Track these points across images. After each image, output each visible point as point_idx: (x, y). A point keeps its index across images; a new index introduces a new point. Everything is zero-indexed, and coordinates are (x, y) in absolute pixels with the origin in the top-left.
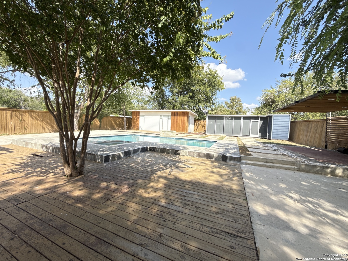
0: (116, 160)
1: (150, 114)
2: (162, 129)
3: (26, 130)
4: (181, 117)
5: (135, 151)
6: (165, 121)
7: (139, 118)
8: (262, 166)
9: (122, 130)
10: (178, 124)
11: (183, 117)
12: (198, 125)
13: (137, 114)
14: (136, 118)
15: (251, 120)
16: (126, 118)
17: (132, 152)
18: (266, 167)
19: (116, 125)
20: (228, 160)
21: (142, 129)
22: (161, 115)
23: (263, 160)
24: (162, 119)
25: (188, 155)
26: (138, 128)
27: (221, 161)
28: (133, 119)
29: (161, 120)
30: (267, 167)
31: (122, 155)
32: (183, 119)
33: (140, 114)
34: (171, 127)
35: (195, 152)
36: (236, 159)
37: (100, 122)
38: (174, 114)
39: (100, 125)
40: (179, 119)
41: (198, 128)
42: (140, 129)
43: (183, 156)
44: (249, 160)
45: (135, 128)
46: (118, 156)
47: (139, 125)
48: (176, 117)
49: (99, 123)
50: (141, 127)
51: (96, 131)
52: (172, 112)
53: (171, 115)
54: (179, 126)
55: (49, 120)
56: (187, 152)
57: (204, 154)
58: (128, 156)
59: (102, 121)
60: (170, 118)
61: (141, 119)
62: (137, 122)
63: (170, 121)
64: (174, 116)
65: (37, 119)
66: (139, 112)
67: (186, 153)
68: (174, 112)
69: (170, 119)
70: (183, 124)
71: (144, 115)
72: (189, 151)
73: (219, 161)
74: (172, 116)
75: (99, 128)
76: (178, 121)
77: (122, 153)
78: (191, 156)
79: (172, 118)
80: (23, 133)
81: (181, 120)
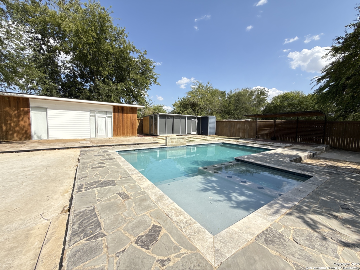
2: (96, 133)
4: (129, 115)
7: (27, 112)
10: (125, 125)
11: (132, 115)
15: (192, 120)
22: (92, 109)
32: (133, 117)
33: (31, 104)
34: (114, 130)
38: (116, 110)
40: (127, 118)
42: (35, 138)
48: (121, 114)
50: (38, 134)
52: (114, 107)
53: (112, 110)
54: (127, 128)
60: (111, 115)
62: (22, 123)
64: (119, 112)
68: (118, 107)
69: (111, 117)
74: (114, 112)
76: (125, 120)
79: (114, 116)
81: (129, 119)
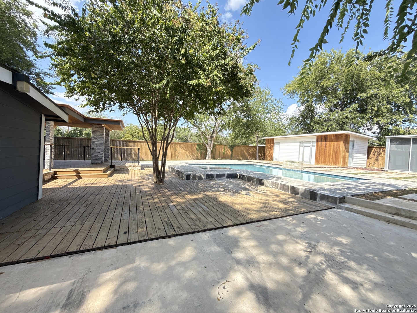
0: (197, 180)
1: (286, 141)
2: (303, 159)
3: (177, 157)
4: (333, 143)
5: (219, 176)
6: (307, 150)
7: (273, 146)
8: (377, 219)
9: (254, 161)
10: (327, 153)
11: (336, 143)
12: (379, 155)
13: (271, 141)
14: (269, 147)
16: (259, 147)
17: (215, 176)
18: (386, 221)
19: (249, 155)
20: (318, 199)
21: (276, 159)
22: (301, 141)
23: (389, 210)
24: (302, 146)
25: (271, 186)
26: (272, 159)
27: (308, 199)
28: (266, 148)
29: (301, 148)
30: (389, 221)
31: (203, 177)
32: (337, 145)
33: (275, 142)
34: (316, 158)
35: (278, 183)
36: (330, 200)
37: (232, 151)
38: (320, 139)
39: (232, 154)
40: (330, 146)
41: (377, 159)
42: (274, 160)
43: (266, 186)
44: (360, 206)
45: (269, 158)
46: (199, 177)
47: (273, 155)
48: (323, 143)
49: (231, 153)
50: (276, 158)
51: (227, 160)
52: (318, 136)
53: (315, 140)
54: (329, 155)
55: (192, 150)
56: (271, 182)
57: (288, 186)
58: (211, 179)
59: (233, 150)
60: (315, 144)
61: (276, 147)
62: (271, 152)
63: (314, 149)
64: (322, 141)
65: (184, 149)
66: (273, 139)
67: (269, 183)
68: (322, 136)
69: (314, 146)
70: (336, 153)
71: (279, 143)
72: (273, 181)
73: (306, 198)
74: (317, 141)
75: (230, 158)
76: (328, 149)
77: (204, 175)
78: (274, 187)
79: (317, 145)
80: (176, 160)
81: (332, 147)
